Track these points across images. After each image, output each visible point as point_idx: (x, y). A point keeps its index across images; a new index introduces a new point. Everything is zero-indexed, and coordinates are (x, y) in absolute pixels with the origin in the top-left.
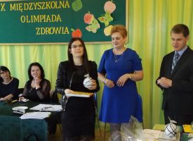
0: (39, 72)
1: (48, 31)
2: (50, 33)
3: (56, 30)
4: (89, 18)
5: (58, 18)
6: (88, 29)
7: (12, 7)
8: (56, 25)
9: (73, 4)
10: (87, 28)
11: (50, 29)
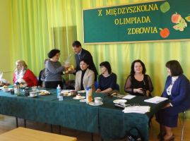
0: (141, 68)
1: (138, 31)
2: (140, 33)
3: (146, 30)
4: (176, 18)
5: (147, 20)
6: (176, 28)
7: (108, 13)
8: (146, 25)
9: (162, 7)
10: (174, 27)
11: (140, 29)
